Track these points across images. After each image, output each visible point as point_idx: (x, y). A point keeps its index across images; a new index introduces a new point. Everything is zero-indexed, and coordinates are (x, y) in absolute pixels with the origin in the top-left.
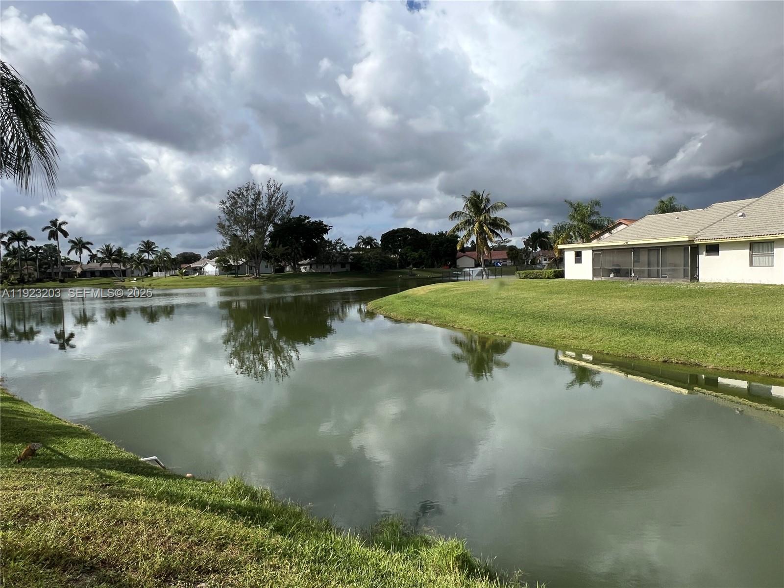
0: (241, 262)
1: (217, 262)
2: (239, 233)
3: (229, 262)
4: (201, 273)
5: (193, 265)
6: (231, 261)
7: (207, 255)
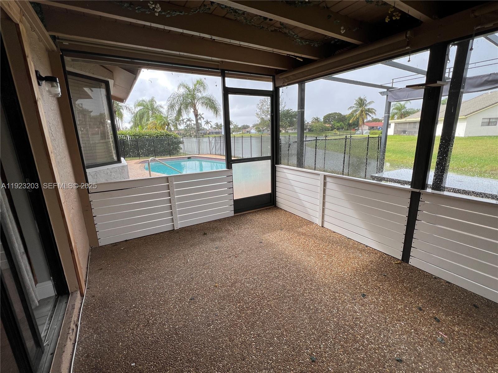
0: (264, 129)
1: (256, 128)
2: (264, 117)
3: (260, 128)
4: (249, 133)
5: (247, 130)
6: (261, 128)
7: (252, 126)
